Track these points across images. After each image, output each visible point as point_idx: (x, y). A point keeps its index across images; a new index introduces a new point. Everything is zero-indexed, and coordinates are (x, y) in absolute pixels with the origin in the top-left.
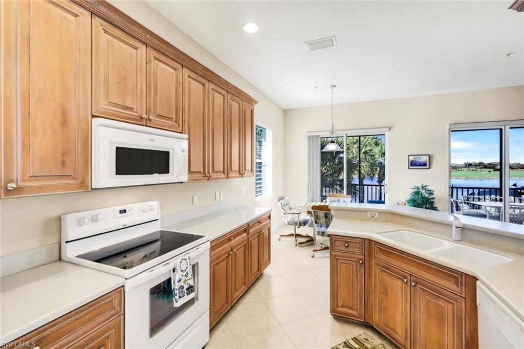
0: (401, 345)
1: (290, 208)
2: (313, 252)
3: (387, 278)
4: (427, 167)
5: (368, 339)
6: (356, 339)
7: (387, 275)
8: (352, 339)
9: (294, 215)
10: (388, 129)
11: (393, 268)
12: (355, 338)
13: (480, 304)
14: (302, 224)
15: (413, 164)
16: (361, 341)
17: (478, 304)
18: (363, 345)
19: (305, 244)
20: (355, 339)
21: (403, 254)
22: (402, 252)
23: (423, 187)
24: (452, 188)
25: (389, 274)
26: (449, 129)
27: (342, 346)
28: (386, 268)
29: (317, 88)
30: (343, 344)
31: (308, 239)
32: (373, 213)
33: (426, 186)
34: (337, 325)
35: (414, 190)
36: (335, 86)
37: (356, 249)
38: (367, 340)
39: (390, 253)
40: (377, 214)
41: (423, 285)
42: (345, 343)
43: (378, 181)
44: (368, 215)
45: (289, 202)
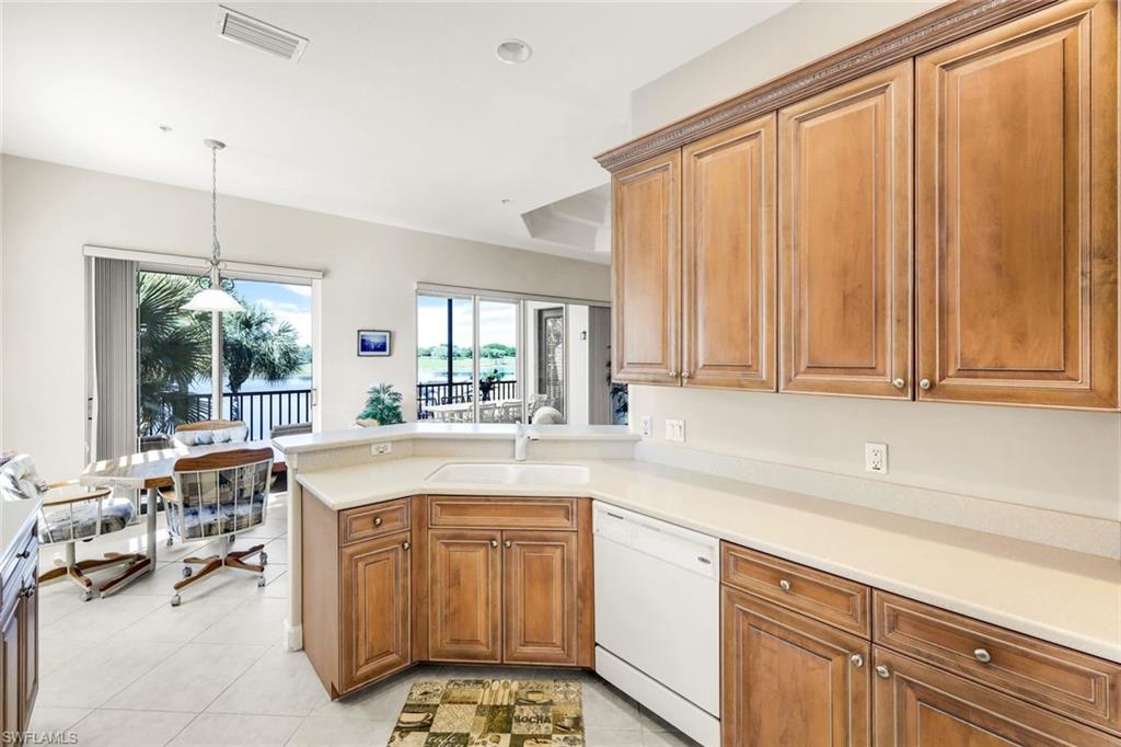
0: (486, 658)
1: (38, 489)
2: (175, 592)
3: (458, 555)
4: (387, 353)
5: (428, 689)
6: (410, 705)
7: (459, 549)
8: (403, 712)
9: (74, 504)
10: (321, 273)
11: (470, 533)
12: (406, 705)
13: (598, 531)
14: (115, 526)
15: (365, 346)
16: (419, 703)
17: (594, 531)
18: (428, 706)
19: (125, 582)
20: (408, 708)
21: (489, 500)
22: (487, 498)
23: (385, 390)
24: (420, 386)
25: (462, 545)
26: (416, 291)
27: (397, 739)
28: (457, 538)
29: (164, 129)
30: (397, 734)
31: (123, 566)
32: (382, 445)
33: (390, 387)
34: (357, 711)
35: (370, 395)
36: (223, 145)
37: (397, 524)
38: (426, 693)
39: (463, 506)
40: (389, 445)
41: (522, 538)
42: (397, 728)
43: (231, 384)
44: (374, 451)
45: (32, 467)
